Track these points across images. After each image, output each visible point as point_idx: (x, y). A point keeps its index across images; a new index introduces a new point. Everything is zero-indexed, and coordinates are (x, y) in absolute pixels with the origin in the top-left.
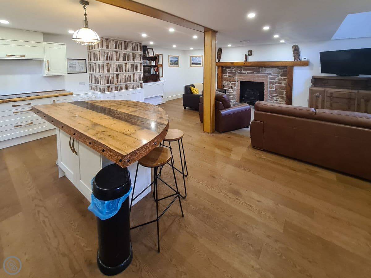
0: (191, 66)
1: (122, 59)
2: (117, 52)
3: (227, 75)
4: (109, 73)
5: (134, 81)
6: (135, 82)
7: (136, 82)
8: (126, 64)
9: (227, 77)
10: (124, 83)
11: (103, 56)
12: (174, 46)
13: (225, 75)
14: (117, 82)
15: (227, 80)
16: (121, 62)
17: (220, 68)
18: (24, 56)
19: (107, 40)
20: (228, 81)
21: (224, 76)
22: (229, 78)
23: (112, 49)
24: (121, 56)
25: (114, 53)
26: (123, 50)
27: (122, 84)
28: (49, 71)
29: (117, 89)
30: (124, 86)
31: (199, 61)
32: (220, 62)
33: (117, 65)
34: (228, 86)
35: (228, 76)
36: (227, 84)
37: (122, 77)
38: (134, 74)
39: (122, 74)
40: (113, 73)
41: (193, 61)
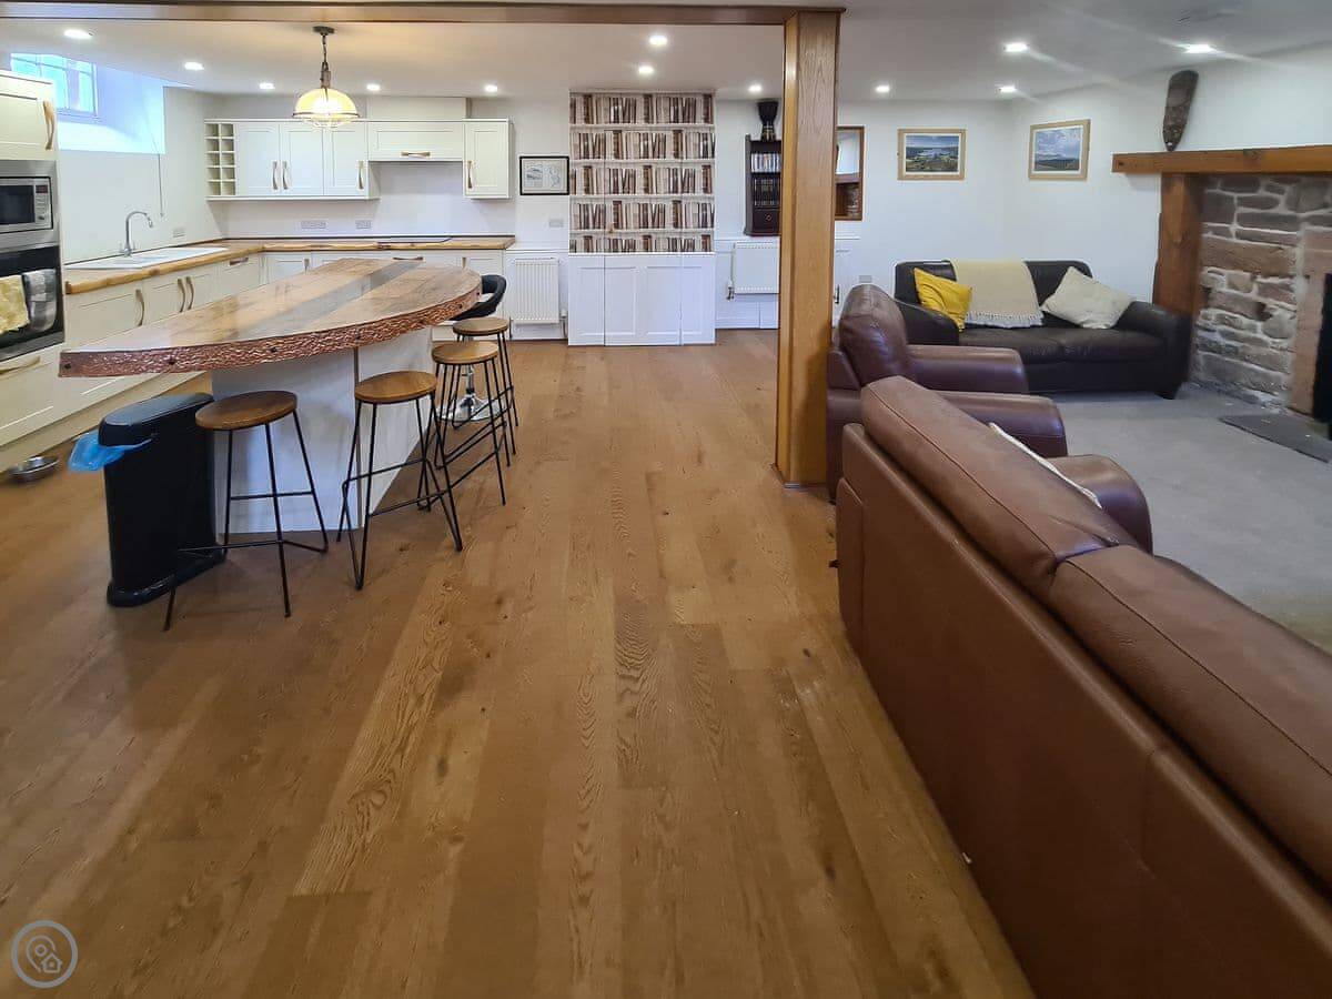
0: (1031, 177)
1: (635, 153)
2: (617, 133)
3: (1235, 227)
4: (591, 196)
5: (676, 225)
6: (679, 230)
7: (684, 230)
8: (647, 168)
9: (1235, 240)
10: (638, 230)
11: (575, 145)
12: (883, 89)
13: (1217, 231)
14: (617, 226)
15: (1231, 260)
16: (633, 162)
17: (1179, 188)
18: (428, 154)
19: (588, 97)
20: (1235, 265)
21: (1209, 235)
22: (1246, 248)
23: (603, 125)
24: (632, 142)
25: (610, 136)
26: (640, 122)
27: (631, 230)
28: (470, 187)
29: (614, 246)
30: (639, 240)
31: (1068, 149)
32: (1181, 148)
33: (616, 172)
34: (1236, 299)
35: (1240, 235)
36: (1232, 285)
37: (634, 210)
38: (677, 203)
39: (634, 200)
40: (602, 197)
41: (1040, 148)
